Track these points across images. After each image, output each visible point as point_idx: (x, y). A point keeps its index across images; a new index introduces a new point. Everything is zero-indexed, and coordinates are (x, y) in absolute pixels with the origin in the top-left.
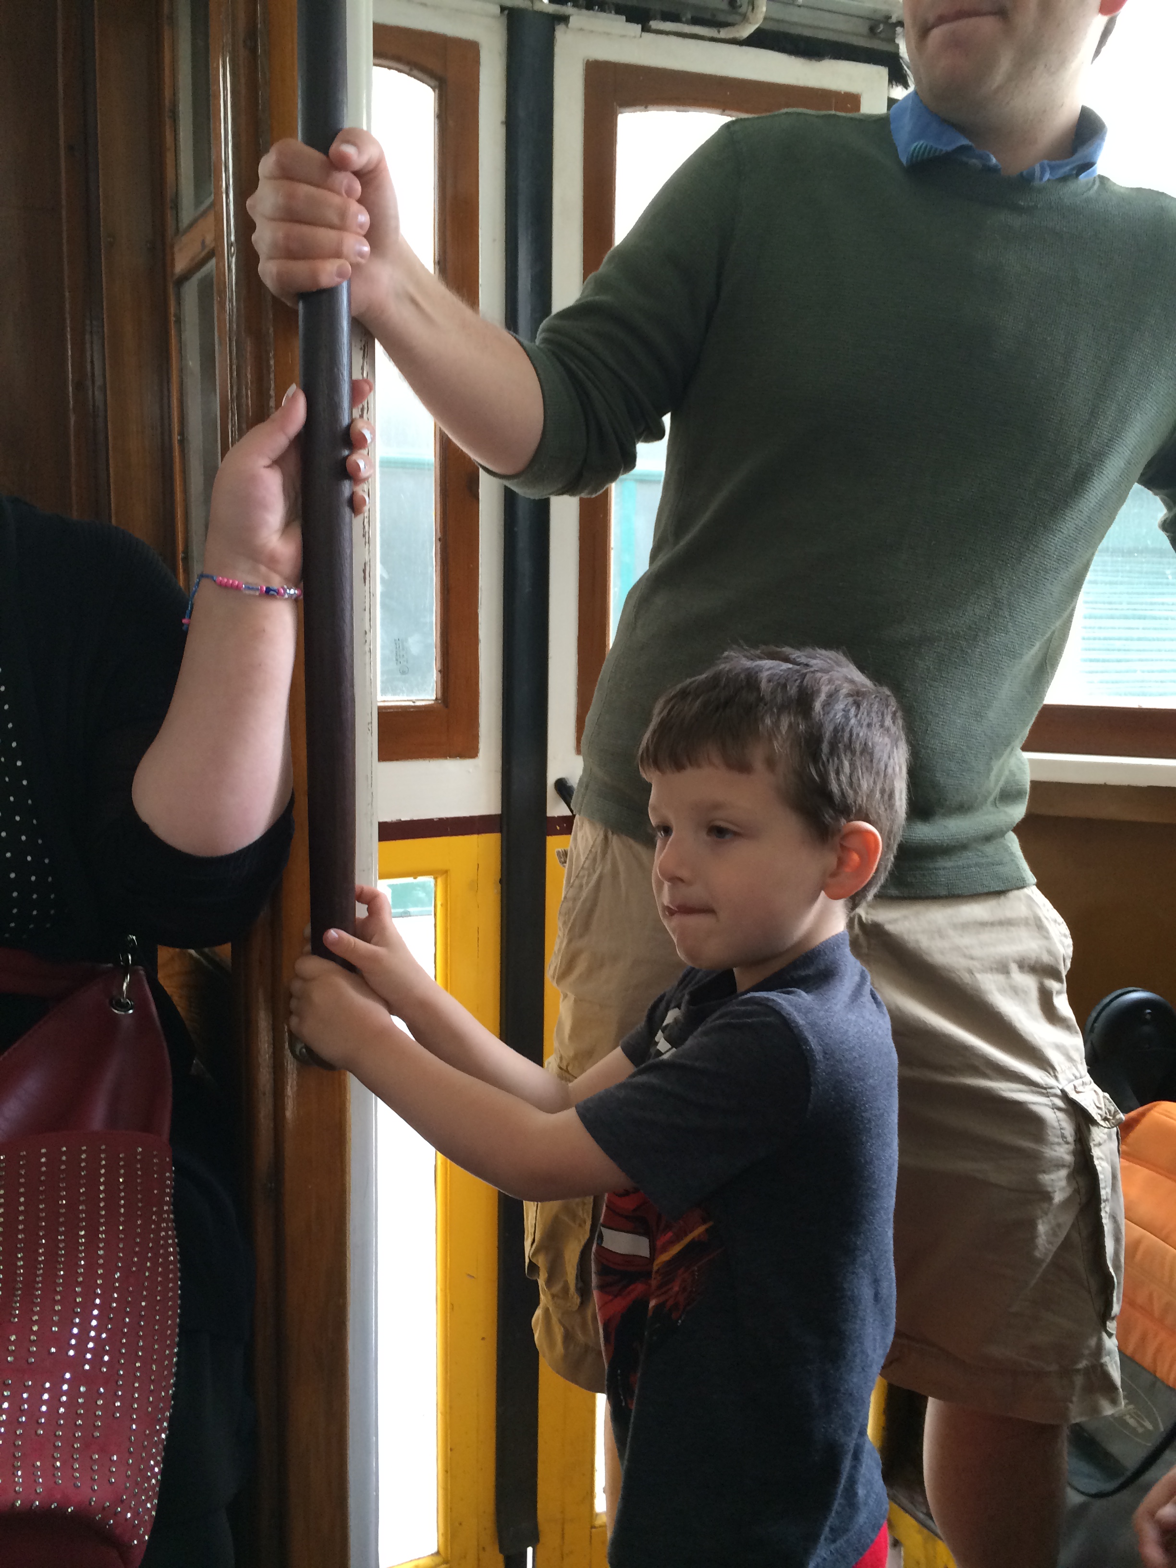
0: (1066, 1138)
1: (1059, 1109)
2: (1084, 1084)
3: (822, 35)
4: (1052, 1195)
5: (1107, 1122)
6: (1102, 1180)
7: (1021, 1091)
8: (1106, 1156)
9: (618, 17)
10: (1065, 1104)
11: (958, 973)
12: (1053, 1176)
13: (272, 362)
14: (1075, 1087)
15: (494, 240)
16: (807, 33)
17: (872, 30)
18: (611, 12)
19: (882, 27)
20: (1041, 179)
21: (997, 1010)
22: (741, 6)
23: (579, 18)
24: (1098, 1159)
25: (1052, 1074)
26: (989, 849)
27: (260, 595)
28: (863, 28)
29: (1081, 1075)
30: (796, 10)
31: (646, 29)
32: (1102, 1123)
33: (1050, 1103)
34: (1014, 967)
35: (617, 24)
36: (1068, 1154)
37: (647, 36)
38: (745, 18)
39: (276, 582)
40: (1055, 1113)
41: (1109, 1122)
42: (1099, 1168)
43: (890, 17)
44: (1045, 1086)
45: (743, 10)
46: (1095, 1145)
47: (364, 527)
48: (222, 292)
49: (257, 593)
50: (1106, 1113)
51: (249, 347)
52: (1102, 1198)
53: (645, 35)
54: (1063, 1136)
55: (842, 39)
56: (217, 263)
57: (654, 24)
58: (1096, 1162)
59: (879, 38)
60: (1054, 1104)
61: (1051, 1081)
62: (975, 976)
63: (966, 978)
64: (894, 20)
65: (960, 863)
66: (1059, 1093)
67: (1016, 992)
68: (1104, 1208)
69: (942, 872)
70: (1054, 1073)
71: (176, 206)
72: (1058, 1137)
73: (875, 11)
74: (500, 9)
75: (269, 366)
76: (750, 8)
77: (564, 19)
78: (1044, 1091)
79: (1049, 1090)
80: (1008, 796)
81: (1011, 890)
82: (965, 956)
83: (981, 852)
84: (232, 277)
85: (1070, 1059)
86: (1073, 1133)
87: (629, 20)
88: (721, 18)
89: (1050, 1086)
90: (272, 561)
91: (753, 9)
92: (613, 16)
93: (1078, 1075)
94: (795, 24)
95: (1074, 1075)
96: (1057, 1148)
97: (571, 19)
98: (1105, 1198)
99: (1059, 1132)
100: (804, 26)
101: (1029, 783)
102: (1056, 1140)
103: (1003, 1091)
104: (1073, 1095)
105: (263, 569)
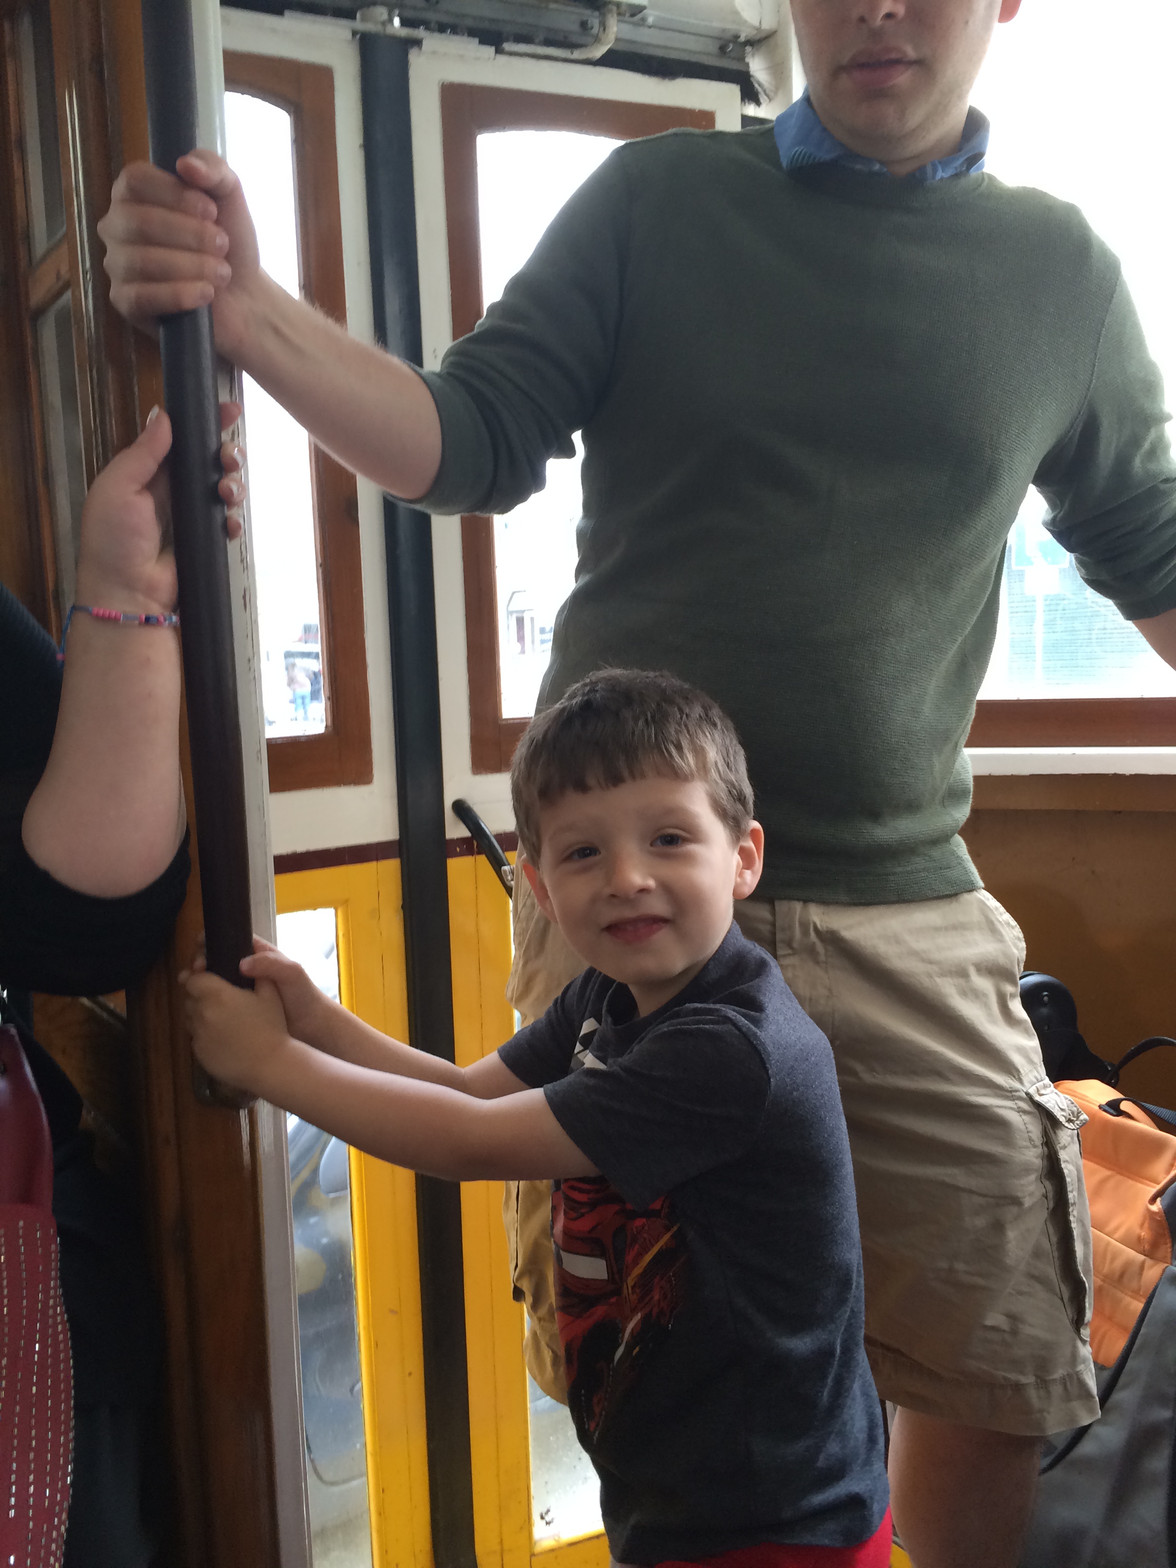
0: (1034, 1141)
1: (1025, 1112)
2: (1045, 1087)
3: (674, 55)
4: (1022, 1200)
5: (1071, 1124)
6: (1069, 1183)
7: (985, 1095)
8: (1070, 1158)
9: (471, 39)
10: (1029, 1106)
11: (917, 978)
12: (1024, 1181)
13: (136, 389)
14: (1038, 1090)
15: (359, 264)
16: (660, 53)
17: (722, 49)
18: (463, 35)
19: (731, 46)
20: (934, 177)
21: (959, 1014)
22: (592, 28)
23: (432, 42)
24: (1064, 1162)
25: (1017, 1077)
26: (936, 853)
27: (140, 623)
28: (713, 48)
29: (1041, 1078)
30: (646, 31)
31: (499, 51)
32: (1066, 1124)
33: (1015, 1107)
34: (972, 972)
35: (470, 47)
36: (1037, 1158)
37: (502, 59)
38: (597, 40)
39: (156, 609)
40: (1021, 1116)
41: (1073, 1124)
42: (1066, 1171)
43: (739, 37)
44: (1010, 1090)
45: (595, 31)
46: (1061, 1148)
47: (241, 553)
48: (79, 320)
49: (137, 622)
50: (1070, 1115)
51: (110, 376)
52: (1070, 1201)
53: (499, 57)
54: (1031, 1140)
55: (694, 59)
56: (73, 294)
57: (507, 46)
58: (1063, 1165)
59: (729, 57)
60: (1019, 1108)
61: (1016, 1085)
62: (935, 981)
63: (926, 982)
64: (742, 39)
65: (909, 869)
66: (1024, 1095)
67: (976, 995)
68: (1072, 1211)
69: (892, 878)
70: (1018, 1076)
71: (28, 237)
72: (1026, 1141)
73: (724, 30)
74: (351, 34)
75: (133, 393)
76: (602, 29)
77: (417, 43)
78: (1009, 1094)
79: (1014, 1094)
80: (955, 795)
81: (962, 893)
82: (923, 960)
83: (929, 856)
84: (88, 304)
85: (1031, 1062)
86: (1040, 1136)
87: (482, 42)
88: (575, 39)
89: (1014, 1089)
90: (150, 590)
91: (604, 30)
92: (465, 39)
93: (1039, 1077)
94: (648, 45)
95: (1036, 1077)
96: (1026, 1152)
97: (424, 42)
98: (1073, 1202)
99: (1026, 1135)
100: (658, 46)
101: (971, 780)
102: (1025, 1144)
103: (968, 1095)
104: (1037, 1098)
105: (141, 598)
